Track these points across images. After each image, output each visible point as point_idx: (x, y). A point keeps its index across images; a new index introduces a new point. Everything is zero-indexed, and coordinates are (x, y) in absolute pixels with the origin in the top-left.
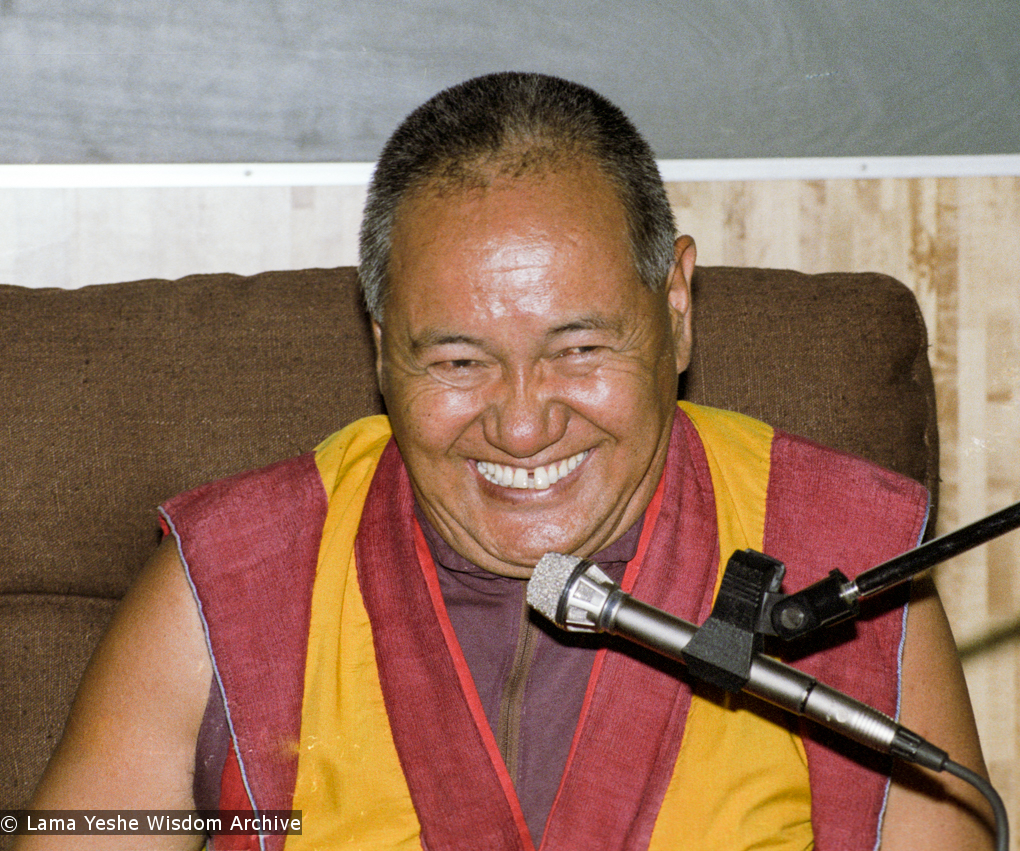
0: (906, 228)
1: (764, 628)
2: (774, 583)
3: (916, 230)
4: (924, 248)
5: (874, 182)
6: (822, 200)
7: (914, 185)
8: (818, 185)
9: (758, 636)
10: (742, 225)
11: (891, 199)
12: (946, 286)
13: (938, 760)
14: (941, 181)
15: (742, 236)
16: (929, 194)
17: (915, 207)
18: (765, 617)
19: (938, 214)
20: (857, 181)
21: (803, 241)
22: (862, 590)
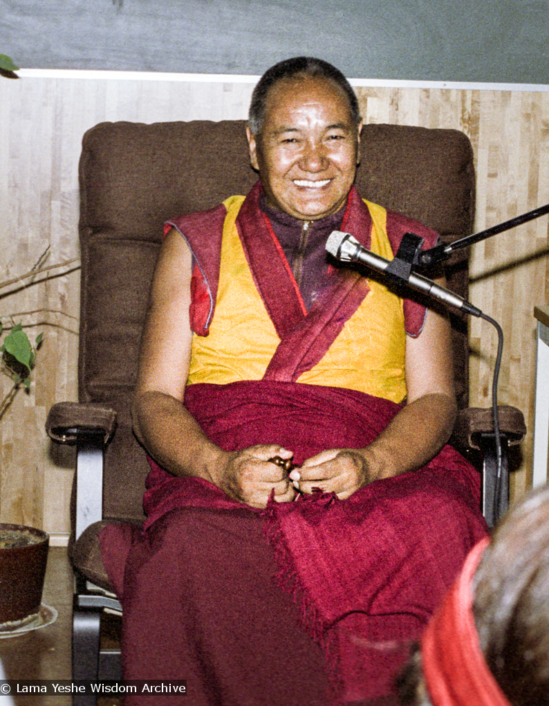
0: (460, 109)
1: (415, 261)
2: (420, 246)
3: (464, 111)
4: (466, 117)
5: (448, 91)
6: (428, 97)
7: (463, 92)
8: (426, 91)
9: (413, 265)
10: (397, 105)
11: (454, 97)
12: (475, 131)
13: (478, 313)
14: (474, 92)
15: (397, 109)
16: (469, 96)
17: (463, 101)
18: (416, 258)
19: (472, 104)
20: (442, 90)
21: (420, 112)
22: (453, 249)
